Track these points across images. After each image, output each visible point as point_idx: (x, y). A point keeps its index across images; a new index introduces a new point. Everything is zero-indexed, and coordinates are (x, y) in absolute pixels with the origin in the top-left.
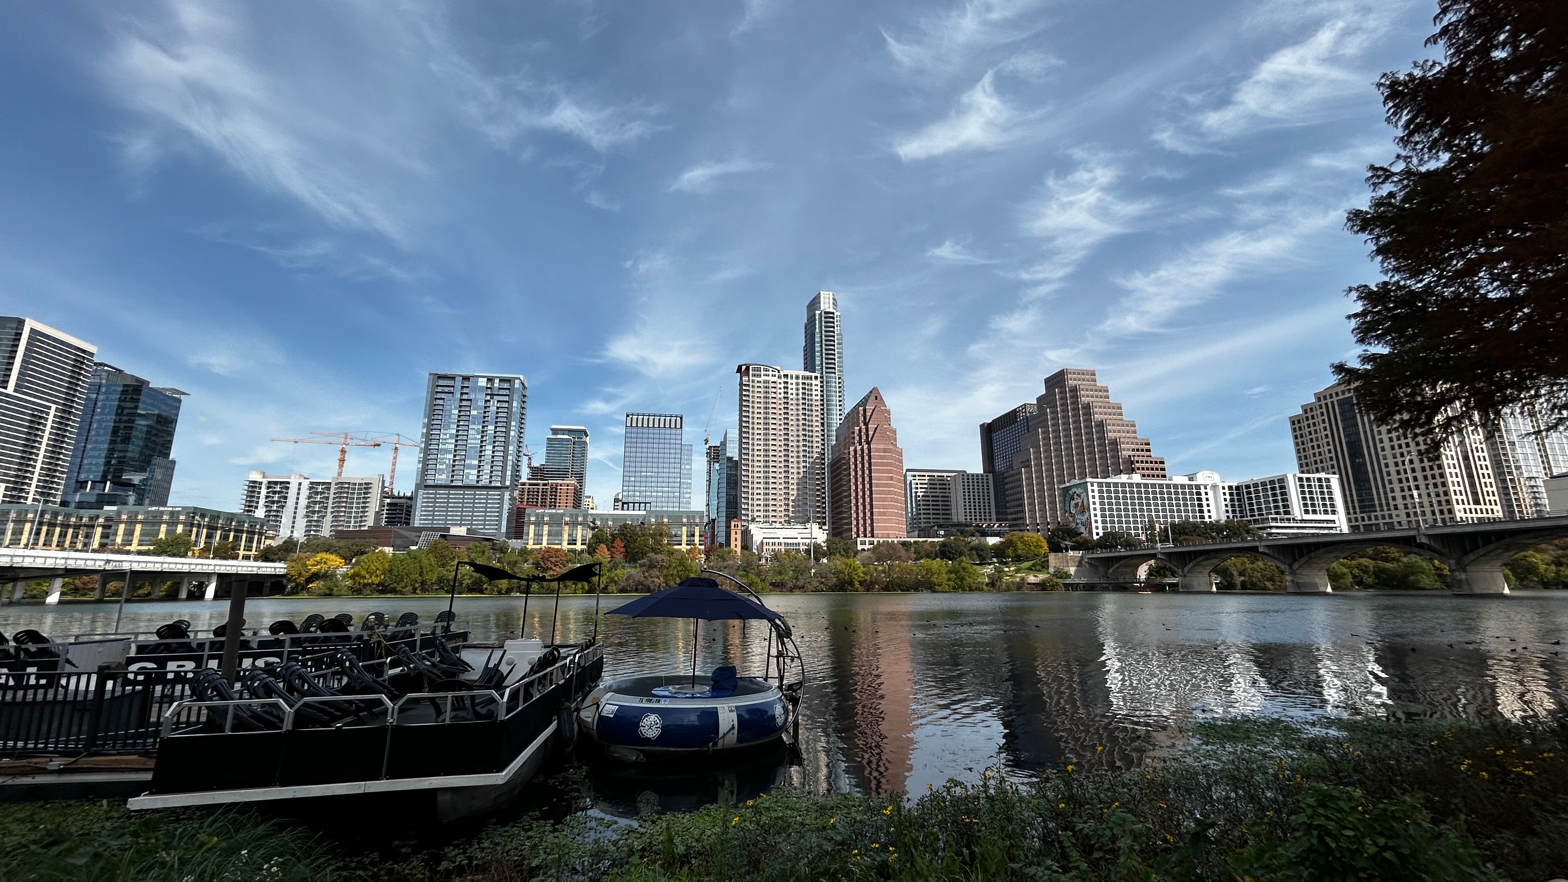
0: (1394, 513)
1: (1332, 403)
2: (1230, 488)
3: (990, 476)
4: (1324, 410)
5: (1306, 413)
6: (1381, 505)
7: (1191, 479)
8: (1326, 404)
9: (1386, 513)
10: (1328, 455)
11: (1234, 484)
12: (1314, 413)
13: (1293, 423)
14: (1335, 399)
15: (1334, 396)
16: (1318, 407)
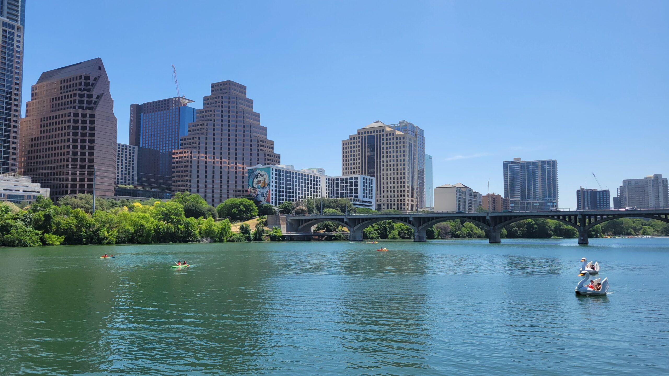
0: (382, 199)
1: (365, 137)
2: (329, 179)
3: (136, 148)
4: (360, 140)
5: (351, 140)
8: (362, 137)
10: (358, 165)
12: (355, 141)
13: (343, 144)
14: (367, 135)
15: (366, 133)
16: (358, 138)
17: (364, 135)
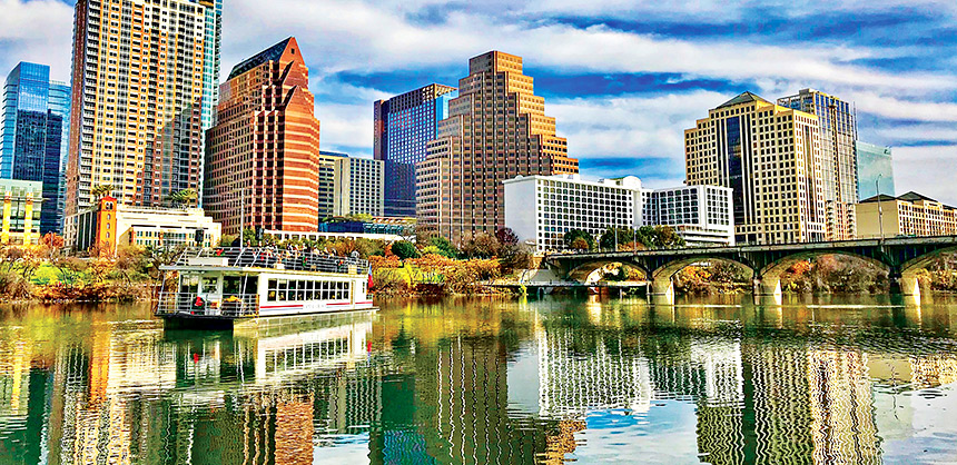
0: (757, 226)
1: (723, 121)
2: (648, 194)
3: (382, 163)
4: (715, 126)
5: (700, 127)
6: (748, 220)
7: (618, 183)
8: (718, 121)
9: (751, 226)
11: (651, 192)
12: (707, 129)
13: (687, 136)
14: (725, 117)
15: (725, 113)
16: (710, 124)
17: (720, 118)
